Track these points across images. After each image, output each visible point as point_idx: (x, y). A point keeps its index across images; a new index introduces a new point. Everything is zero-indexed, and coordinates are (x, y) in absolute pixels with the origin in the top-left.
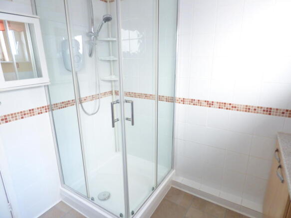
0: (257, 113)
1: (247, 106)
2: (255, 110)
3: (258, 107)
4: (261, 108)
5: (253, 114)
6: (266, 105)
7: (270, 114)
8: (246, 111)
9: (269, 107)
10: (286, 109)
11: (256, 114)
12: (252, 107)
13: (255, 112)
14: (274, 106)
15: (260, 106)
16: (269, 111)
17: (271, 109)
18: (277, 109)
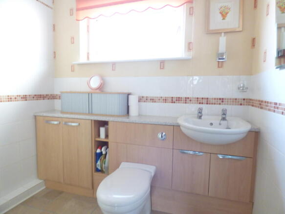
0: (18, 100)
1: (8, 96)
2: (15, 98)
3: (17, 96)
4: (20, 96)
5: (15, 102)
6: (22, 93)
7: (26, 100)
8: (9, 101)
9: (25, 95)
10: (34, 94)
11: (17, 102)
12: (13, 96)
13: (16, 101)
14: (27, 94)
15: (19, 94)
16: (25, 98)
17: (26, 96)
18: (30, 96)
